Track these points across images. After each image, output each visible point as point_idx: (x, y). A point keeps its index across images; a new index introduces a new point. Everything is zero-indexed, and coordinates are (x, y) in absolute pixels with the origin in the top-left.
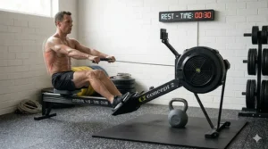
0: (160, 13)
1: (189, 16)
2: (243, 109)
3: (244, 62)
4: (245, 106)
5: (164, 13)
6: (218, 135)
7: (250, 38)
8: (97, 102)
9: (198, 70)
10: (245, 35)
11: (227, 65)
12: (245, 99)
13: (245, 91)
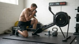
0: (49, 3)
1: (58, 4)
2: (75, 33)
3: (75, 18)
4: (75, 32)
5: (51, 3)
6: (67, 40)
7: (77, 10)
8: (29, 30)
9: (60, 19)
10: (76, 9)
11: (70, 18)
12: (75, 30)
13: (75, 27)
